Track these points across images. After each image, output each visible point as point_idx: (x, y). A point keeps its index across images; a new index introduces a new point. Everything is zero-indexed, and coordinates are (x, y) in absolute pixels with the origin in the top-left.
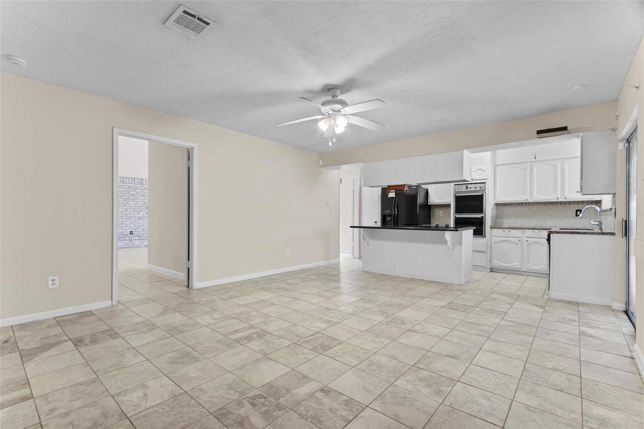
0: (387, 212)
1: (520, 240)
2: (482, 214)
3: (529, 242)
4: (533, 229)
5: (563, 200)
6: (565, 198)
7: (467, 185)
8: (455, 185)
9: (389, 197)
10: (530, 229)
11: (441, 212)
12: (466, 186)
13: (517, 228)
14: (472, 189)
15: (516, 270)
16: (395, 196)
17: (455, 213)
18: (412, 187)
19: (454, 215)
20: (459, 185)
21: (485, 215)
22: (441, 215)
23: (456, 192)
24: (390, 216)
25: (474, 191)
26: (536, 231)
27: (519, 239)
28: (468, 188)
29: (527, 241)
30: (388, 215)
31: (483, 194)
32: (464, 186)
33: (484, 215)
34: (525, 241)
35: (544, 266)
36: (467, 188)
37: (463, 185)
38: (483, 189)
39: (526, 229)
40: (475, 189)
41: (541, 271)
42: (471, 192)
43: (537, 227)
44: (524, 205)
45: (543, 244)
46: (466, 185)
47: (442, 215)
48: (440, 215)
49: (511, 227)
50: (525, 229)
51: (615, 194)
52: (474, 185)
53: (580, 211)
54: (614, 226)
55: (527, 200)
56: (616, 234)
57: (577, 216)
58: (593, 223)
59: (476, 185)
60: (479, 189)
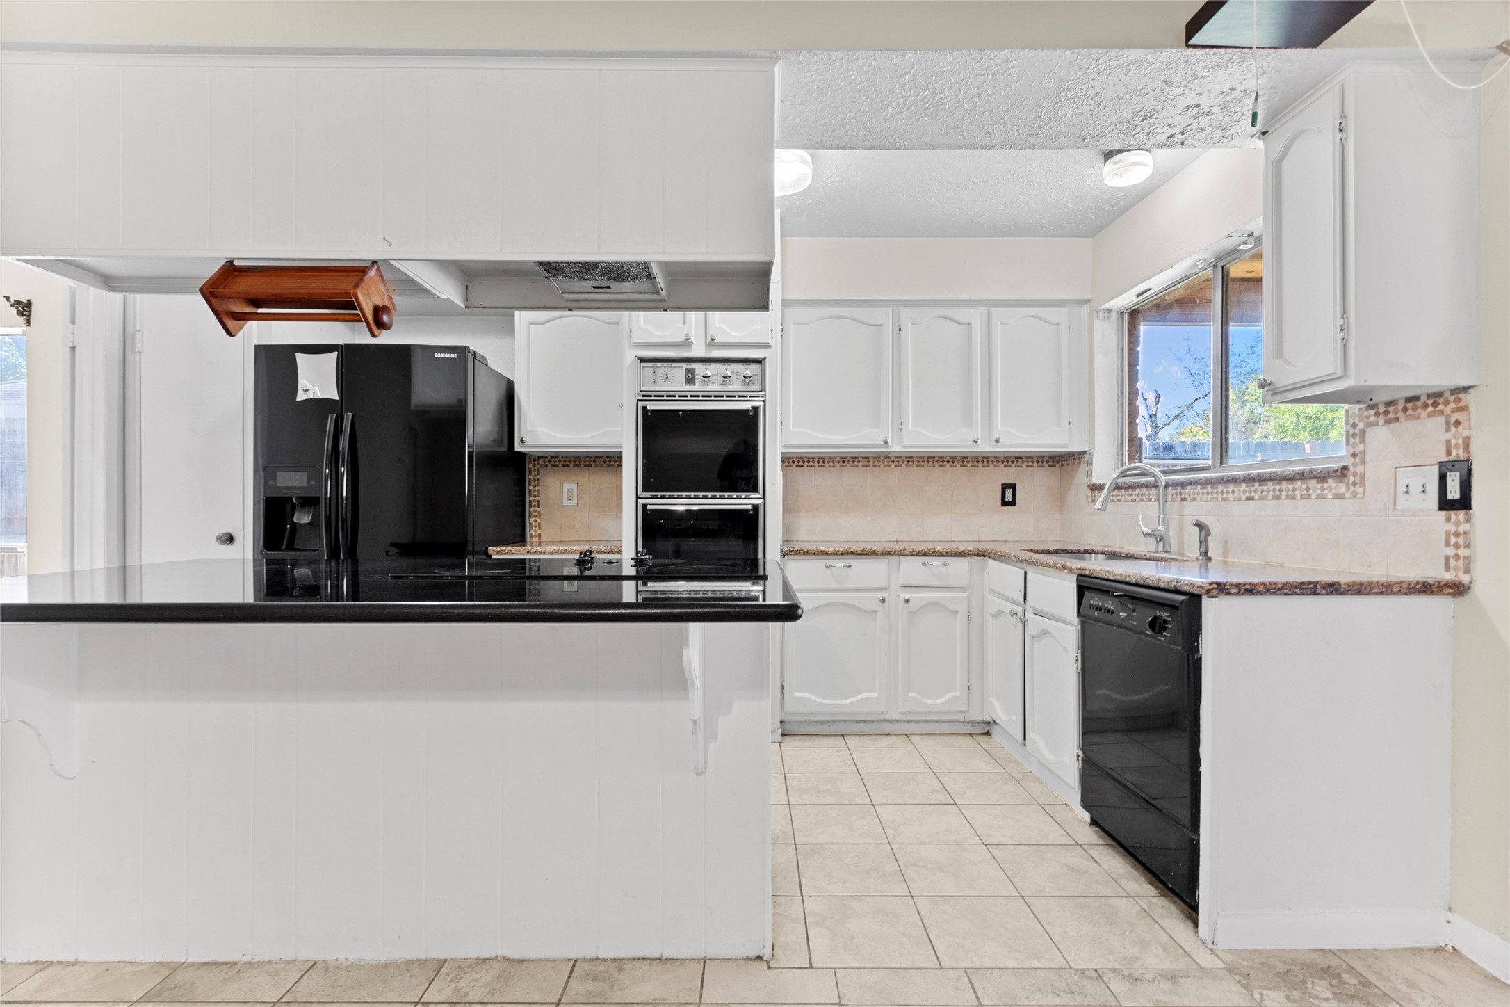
0: (293, 481)
1: (883, 601)
2: (753, 495)
3: (913, 605)
4: (925, 555)
5: (985, 448)
6: (997, 441)
7: (693, 366)
8: (643, 360)
9: (301, 397)
10: (917, 555)
11: (566, 486)
12: (688, 371)
13: (874, 553)
14: (714, 387)
15: (870, 719)
16: (336, 397)
17: (645, 492)
18: (436, 355)
19: (638, 498)
20: (659, 365)
21: (764, 498)
22: (569, 498)
23: (646, 396)
24: (310, 502)
25: (719, 396)
26: (937, 562)
27: (881, 595)
28: (695, 381)
29: (907, 601)
30: (298, 498)
31: (756, 409)
32: (679, 371)
33: (760, 501)
34: (901, 602)
35: (957, 694)
36: (690, 380)
37: (674, 365)
38: (754, 387)
39: (903, 555)
40: (724, 384)
41: (949, 712)
42: (707, 397)
43: (939, 549)
44: (860, 464)
45: (957, 612)
46: (685, 366)
47: (574, 502)
48: (566, 502)
49: (854, 548)
50: (901, 554)
51: (1467, 389)
52: (720, 366)
53: (1013, 487)
54: (1451, 551)
55: (886, 442)
56: (1477, 589)
57: (1004, 503)
58: (1146, 530)
59: (728, 370)
60: (739, 387)
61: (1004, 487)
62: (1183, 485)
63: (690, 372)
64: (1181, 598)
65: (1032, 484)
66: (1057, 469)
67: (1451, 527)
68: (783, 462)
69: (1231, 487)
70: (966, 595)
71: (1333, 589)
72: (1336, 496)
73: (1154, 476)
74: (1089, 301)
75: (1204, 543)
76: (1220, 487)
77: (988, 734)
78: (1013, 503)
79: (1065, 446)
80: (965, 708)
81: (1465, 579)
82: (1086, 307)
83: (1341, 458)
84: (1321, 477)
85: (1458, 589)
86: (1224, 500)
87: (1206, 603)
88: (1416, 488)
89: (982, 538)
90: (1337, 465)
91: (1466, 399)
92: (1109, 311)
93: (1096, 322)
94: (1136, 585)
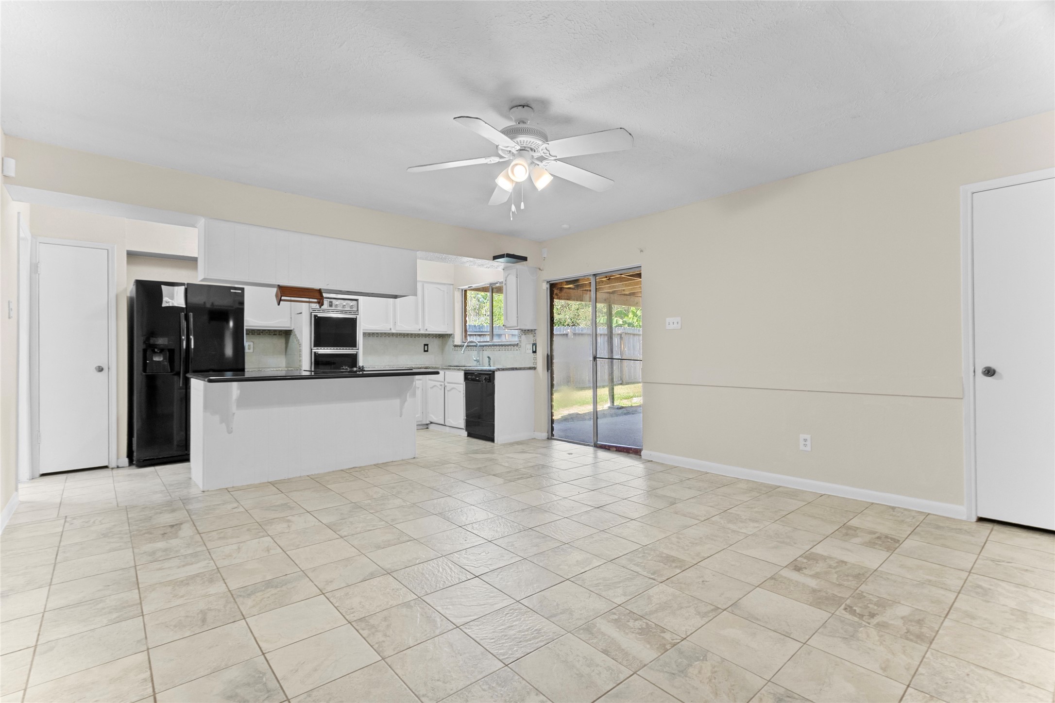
0: (161, 342)
2: (354, 348)
5: (422, 332)
6: (426, 330)
7: (332, 300)
9: (164, 305)
12: (330, 302)
14: (339, 308)
16: (184, 306)
17: (315, 346)
18: (232, 291)
19: (311, 349)
21: (358, 350)
23: (313, 310)
24: (165, 351)
25: (342, 312)
28: (333, 306)
31: (356, 318)
32: (327, 302)
35: (419, 415)
36: (331, 305)
38: (355, 310)
40: (344, 308)
42: (337, 312)
46: (329, 300)
51: (536, 330)
52: (342, 301)
53: (427, 345)
54: (534, 361)
55: (391, 329)
56: (537, 368)
57: (425, 351)
58: (474, 359)
59: (345, 302)
60: (349, 309)
61: (425, 345)
62: (483, 346)
63: (331, 302)
64: (491, 372)
65: (434, 345)
66: (441, 339)
67: (534, 356)
68: (363, 335)
69: (495, 347)
70: (421, 382)
71: (516, 369)
72: (517, 350)
73: (476, 343)
74: (453, 284)
75: (489, 362)
76: (493, 347)
77: (427, 428)
78: (427, 351)
79: (446, 332)
80: (421, 420)
81: (536, 366)
82: (452, 286)
83: (516, 341)
84: (514, 345)
85: (535, 368)
86: (494, 350)
87: (496, 373)
88: (529, 349)
89: (418, 364)
90: (516, 343)
91: (536, 331)
92: (459, 289)
93: (455, 292)
94: (481, 371)
